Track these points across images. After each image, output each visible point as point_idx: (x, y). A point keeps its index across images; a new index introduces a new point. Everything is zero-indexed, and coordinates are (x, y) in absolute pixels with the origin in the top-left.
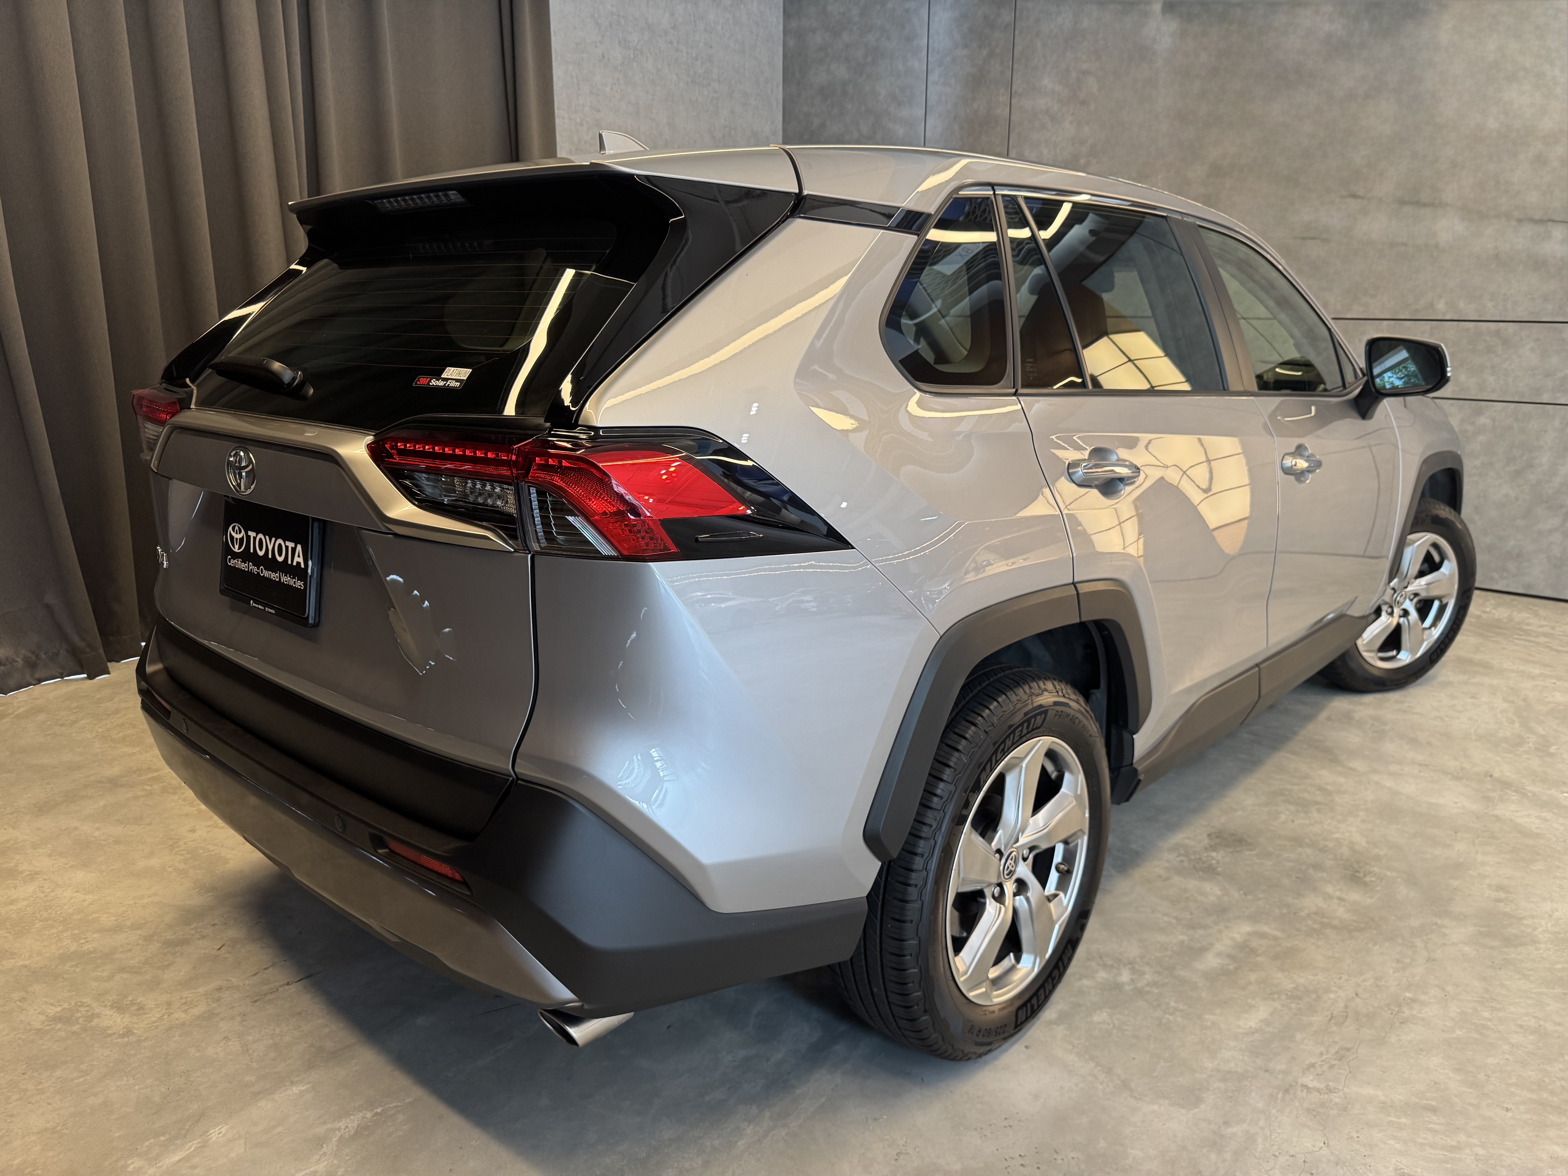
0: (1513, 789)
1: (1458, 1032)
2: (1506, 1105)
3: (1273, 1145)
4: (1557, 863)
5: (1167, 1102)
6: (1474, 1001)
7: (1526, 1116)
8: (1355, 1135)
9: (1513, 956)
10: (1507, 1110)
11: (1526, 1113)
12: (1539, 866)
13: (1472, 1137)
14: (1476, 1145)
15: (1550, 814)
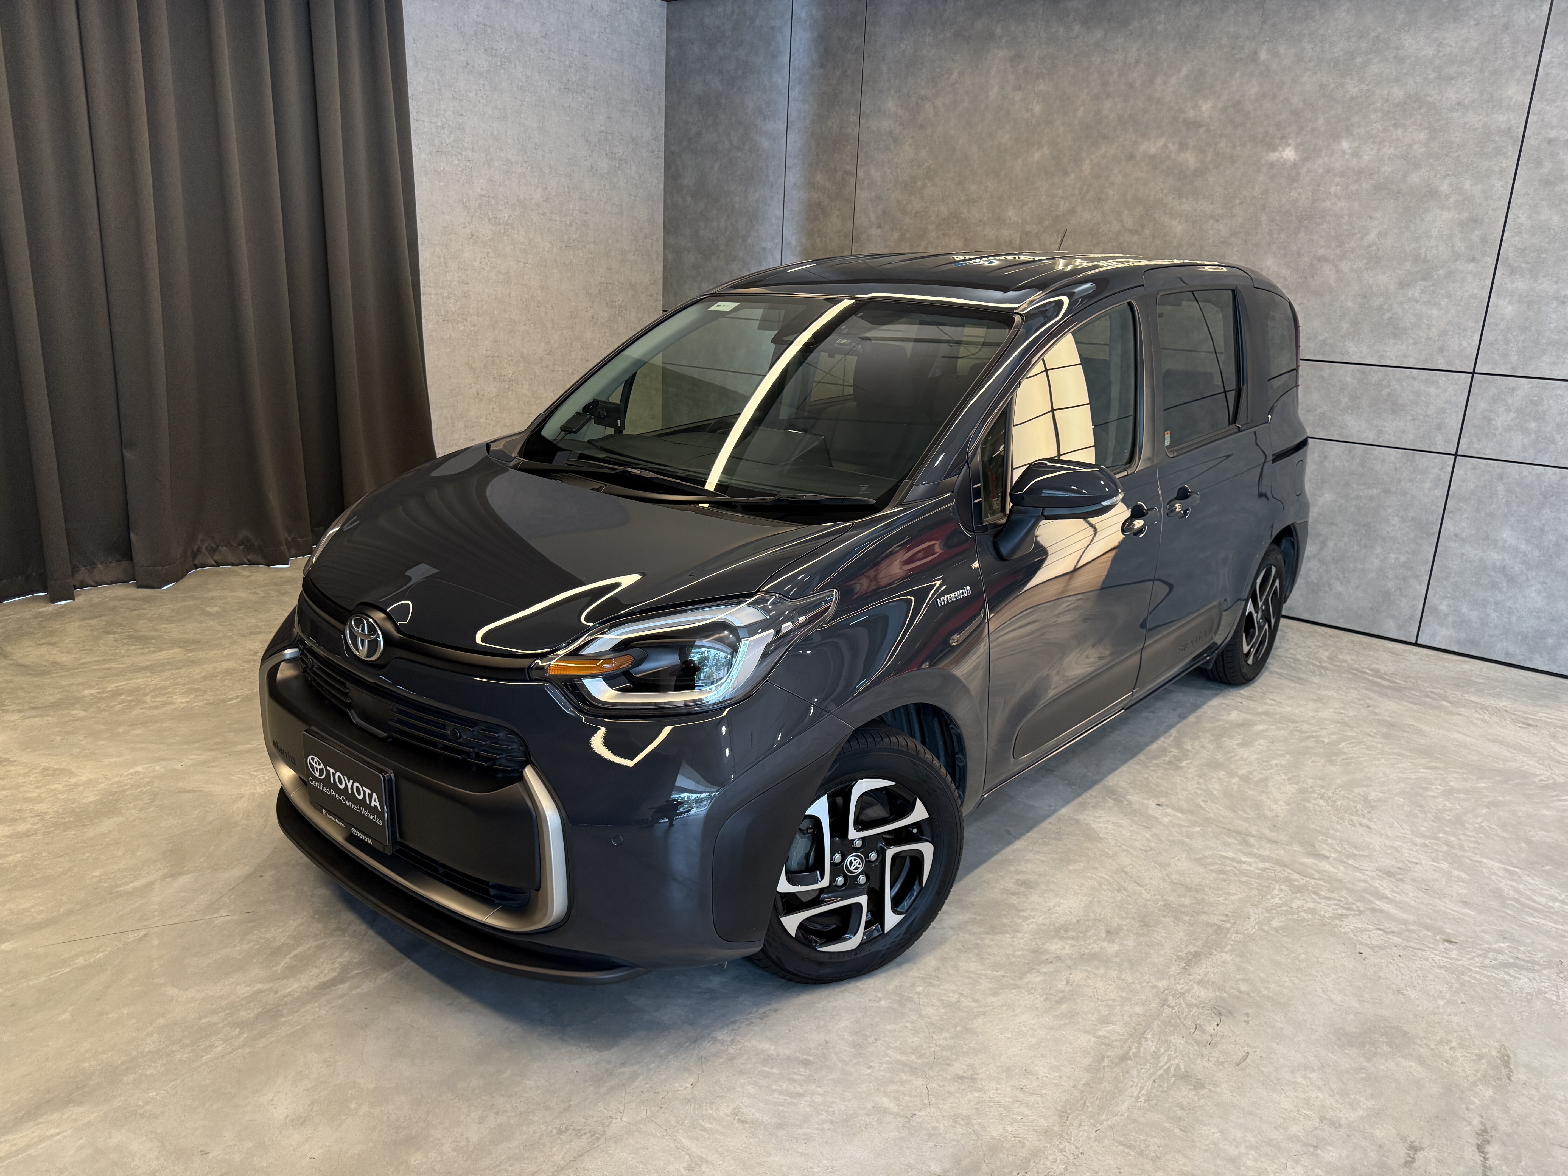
0: (1114, 797)
1: (883, 1003)
2: (871, 1064)
3: (647, 1083)
4: (1097, 865)
5: (587, 1044)
6: (919, 977)
7: (882, 1073)
8: (723, 1080)
9: (986, 942)
11: (884, 1070)
12: (1077, 866)
13: (820, 1087)
14: (819, 1094)
15: (1129, 821)
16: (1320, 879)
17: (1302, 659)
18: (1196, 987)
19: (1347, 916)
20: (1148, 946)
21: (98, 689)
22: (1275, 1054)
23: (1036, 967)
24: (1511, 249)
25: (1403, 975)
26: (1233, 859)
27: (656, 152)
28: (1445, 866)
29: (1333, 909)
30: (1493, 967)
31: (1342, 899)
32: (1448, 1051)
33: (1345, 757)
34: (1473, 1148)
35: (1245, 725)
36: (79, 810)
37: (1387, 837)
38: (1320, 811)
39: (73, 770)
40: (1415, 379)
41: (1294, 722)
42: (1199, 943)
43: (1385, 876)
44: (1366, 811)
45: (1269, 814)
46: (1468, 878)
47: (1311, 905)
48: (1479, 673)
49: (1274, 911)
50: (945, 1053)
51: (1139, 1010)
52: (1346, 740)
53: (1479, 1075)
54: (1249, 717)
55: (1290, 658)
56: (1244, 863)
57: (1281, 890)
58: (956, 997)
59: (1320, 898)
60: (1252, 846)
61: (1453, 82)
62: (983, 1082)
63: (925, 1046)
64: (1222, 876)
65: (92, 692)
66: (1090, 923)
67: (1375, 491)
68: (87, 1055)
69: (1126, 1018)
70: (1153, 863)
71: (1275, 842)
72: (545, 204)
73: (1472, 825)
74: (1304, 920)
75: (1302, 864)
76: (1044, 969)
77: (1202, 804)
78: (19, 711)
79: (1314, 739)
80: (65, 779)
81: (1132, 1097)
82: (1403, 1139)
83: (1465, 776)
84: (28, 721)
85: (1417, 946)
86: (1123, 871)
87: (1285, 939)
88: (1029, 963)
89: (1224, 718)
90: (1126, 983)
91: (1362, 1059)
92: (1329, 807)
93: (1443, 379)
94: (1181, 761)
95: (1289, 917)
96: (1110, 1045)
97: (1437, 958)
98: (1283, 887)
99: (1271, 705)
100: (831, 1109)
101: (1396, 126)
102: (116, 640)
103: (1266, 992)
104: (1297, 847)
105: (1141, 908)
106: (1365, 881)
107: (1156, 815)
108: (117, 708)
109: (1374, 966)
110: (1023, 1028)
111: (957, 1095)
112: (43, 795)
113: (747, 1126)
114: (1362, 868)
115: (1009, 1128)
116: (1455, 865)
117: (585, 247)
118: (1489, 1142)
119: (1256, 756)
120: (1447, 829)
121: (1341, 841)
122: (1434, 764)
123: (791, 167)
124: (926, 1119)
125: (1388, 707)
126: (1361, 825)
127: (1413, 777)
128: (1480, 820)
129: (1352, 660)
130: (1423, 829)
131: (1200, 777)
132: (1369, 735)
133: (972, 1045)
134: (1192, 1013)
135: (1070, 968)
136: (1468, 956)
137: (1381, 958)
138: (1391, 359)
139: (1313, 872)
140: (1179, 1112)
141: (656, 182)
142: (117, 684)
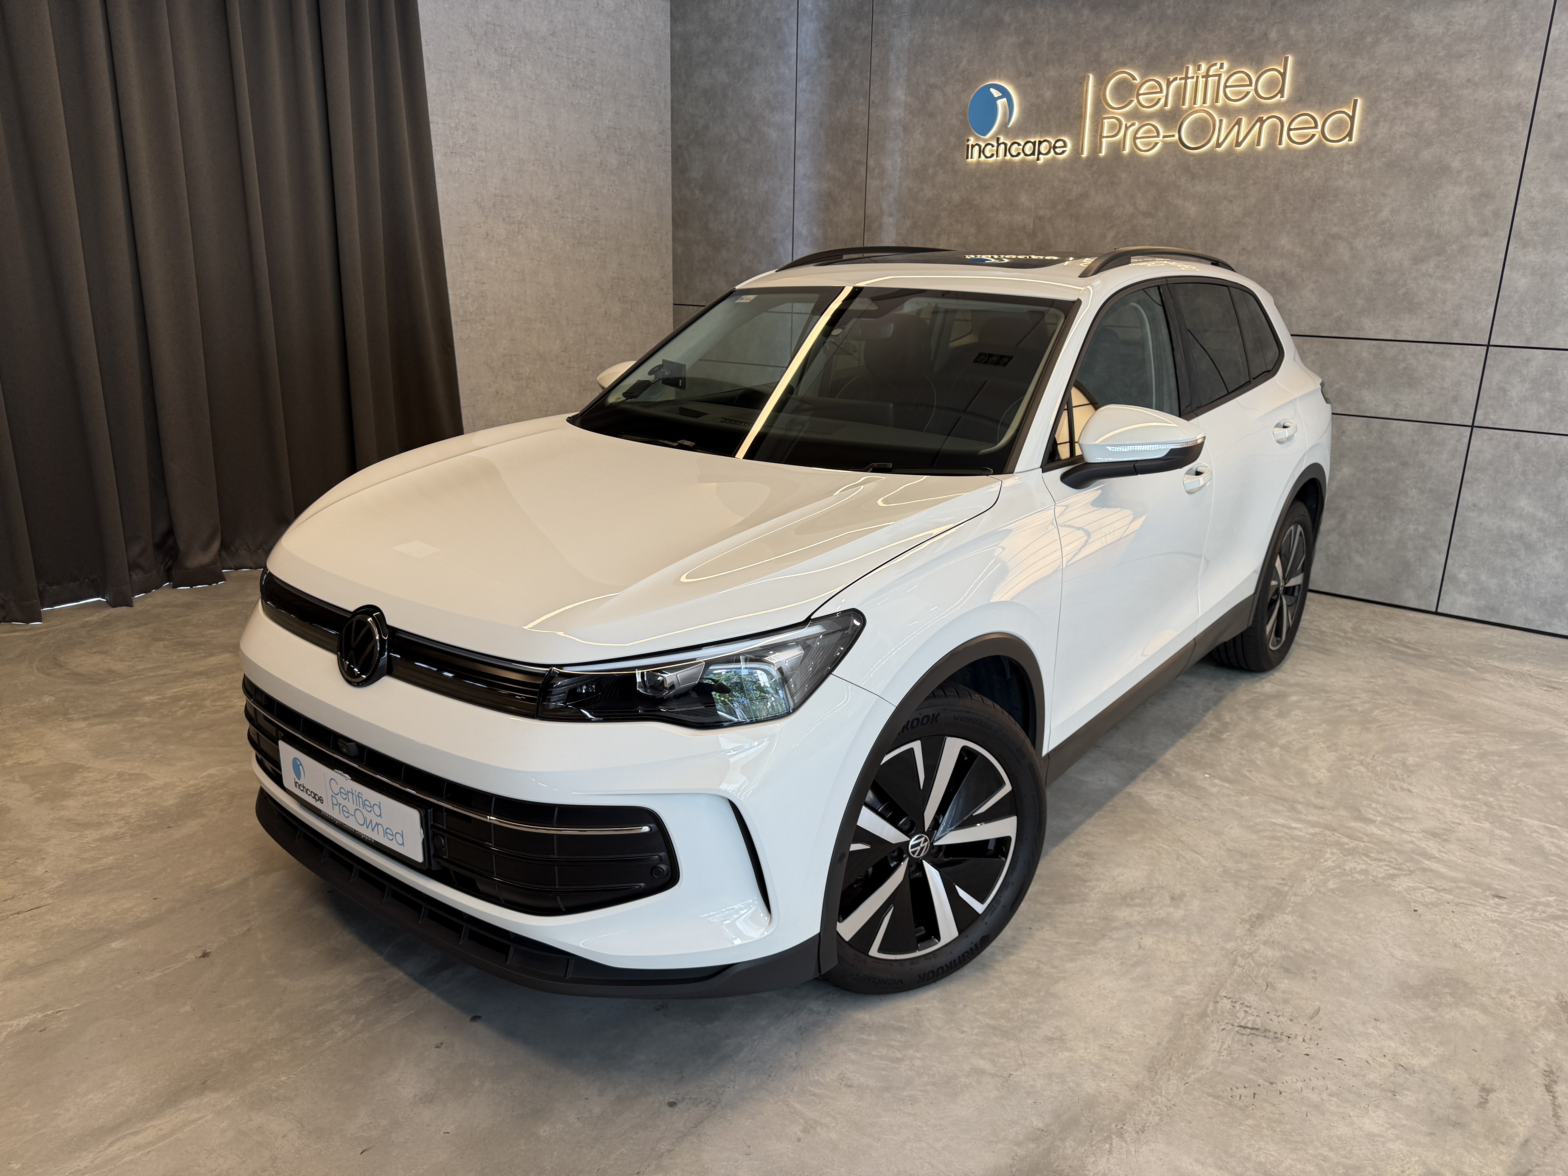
0: (1162, 770)
2: (963, 1029)
4: (1153, 835)
6: (997, 947)
7: (975, 1037)
8: (824, 1048)
9: (1057, 911)
10: (963, 1032)
11: (976, 1035)
12: (1135, 837)
13: (918, 1052)
14: (918, 1058)
15: (1179, 793)
16: (1369, 842)
17: (1327, 630)
18: (1262, 946)
19: (1398, 876)
20: (1212, 910)
21: (158, 695)
22: (1345, 1007)
23: (1108, 934)
24: (1523, 223)
25: (1459, 929)
26: (1283, 826)
27: (663, 146)
28: (1487, 825)
29: (1385, 870)
30: (1543, 920)
31: (1392, 860)
32: (1509, 1000)
33: (1379, 724)
34: (1541, 1089)
35: (1279, 696)
36: (162, 813)
37: (1429, 800)
38: (1361, 777)
39: (148, 774)
40: (1430, 352)
41: (1326, 692)
42: (1261, 906)
43: (1431, 837)
44: (1405, 776)
45: (1312, 781)
46: (1510, 836)
47: (1364, 867)
48: (1499, 639)
49: (1329, 874)
50: (1032, 1017)
51: (1210, 970)
52: (1378, 708)
53: (1540, 1020)
54: (1282, 688)
55: (1316, 630)
56: (1295, 828)
57: (1333, 853)
58: (1035, 963)
59: (1371, 860)
60: (1299, 813)
61: (1463, 59)
62: (1072, 1043)
63: (1012, 1011)
64: (1275, 842)
65: (152, 698)
66: (1154, 891)
67: (1393, 464)
68: (213, 1044)
69: (1200, 978)
70: (1207, 832)
71: (1321, 808)
72: (557, 201)
73: (1509, 786)
74: (1358, 881)
75: (1349, 828)
76: (1116, 935)
77: (1248, 774)
78: (85, 719)
79: (1347, 708)
80: (142, 784)
81: (1215, 1051)
82: (1475, 1082)
83: (1497, 739)
84: (96, 729)
85: (1469, 902)
86: (1180, 840)
87: (1341, 900)
88: (1100, 930)
89: (1258, 690)
90: (1196, 946)
91: (1427, 1010)
92: (1370, 774)
93: (1459, 352)
94: (1222, 733)
95: (1343, 878)
96: (1187, 1004)
97: (1489, 913)
98: (1334, 850)
99: (1303, 676)
100: (931, 1072)
101: (1407, 104)
102: (166, 647)
103: (1329, 950)
104: (1342, 812)
105: (1201, 875)
106: (1412, 842)
107: (1205, 786)
108: (180, 713)
109: (1430, 921)
110: (1103, 991)
111: (1049, 1055)
112: (123, 800)
113: (854, 1090)
114: (1408, 830)
115: (1103, 1085)
116: (1497, 824)
117: (597, 243)
118: (1556, 1082)
119: (1293, 726)
120: (1485, 790)
121: (1385, 805)
122: (1466, 729)
123: (800, 158)
124: (1023, 1078)
125: (1415, 675)
126: (1402, 789)
127: (1448, 742)
128: (1515, 781)
129: (1376, 630)
130: (1463, 791)
131: (1242, 748)
132: (1400, 702)
133: (1057, 1008)
134: (1262, 972)
135: (1140, 933)
136: (1519, 910)
137: (1436, 915)
138: (1407, 334)
139: (1361, 835)
140: (1262, 1065)
141: (664, 176)
142: (176, 690)
